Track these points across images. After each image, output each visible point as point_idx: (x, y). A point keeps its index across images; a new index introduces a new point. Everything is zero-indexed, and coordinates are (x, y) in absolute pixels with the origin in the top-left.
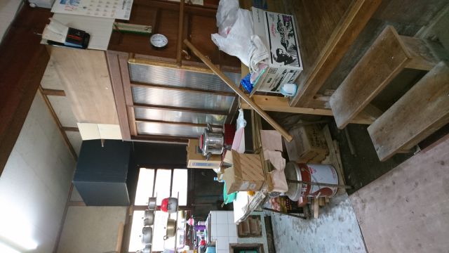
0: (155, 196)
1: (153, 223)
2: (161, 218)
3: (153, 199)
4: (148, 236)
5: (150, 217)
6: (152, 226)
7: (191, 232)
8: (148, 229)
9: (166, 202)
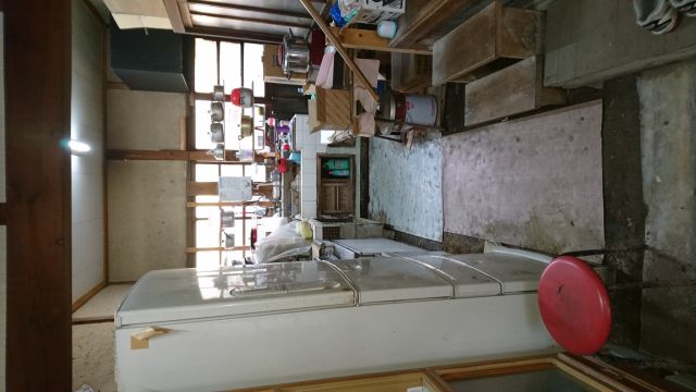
0: (221, 84)
1: (223, 119)
2: (232, 112)
3: (219, 88)
4: (218, 134)
5: (218, 112)
6: (222, 122)
7: (272, 133)
8: (217, 126)
9: (237, 92)
